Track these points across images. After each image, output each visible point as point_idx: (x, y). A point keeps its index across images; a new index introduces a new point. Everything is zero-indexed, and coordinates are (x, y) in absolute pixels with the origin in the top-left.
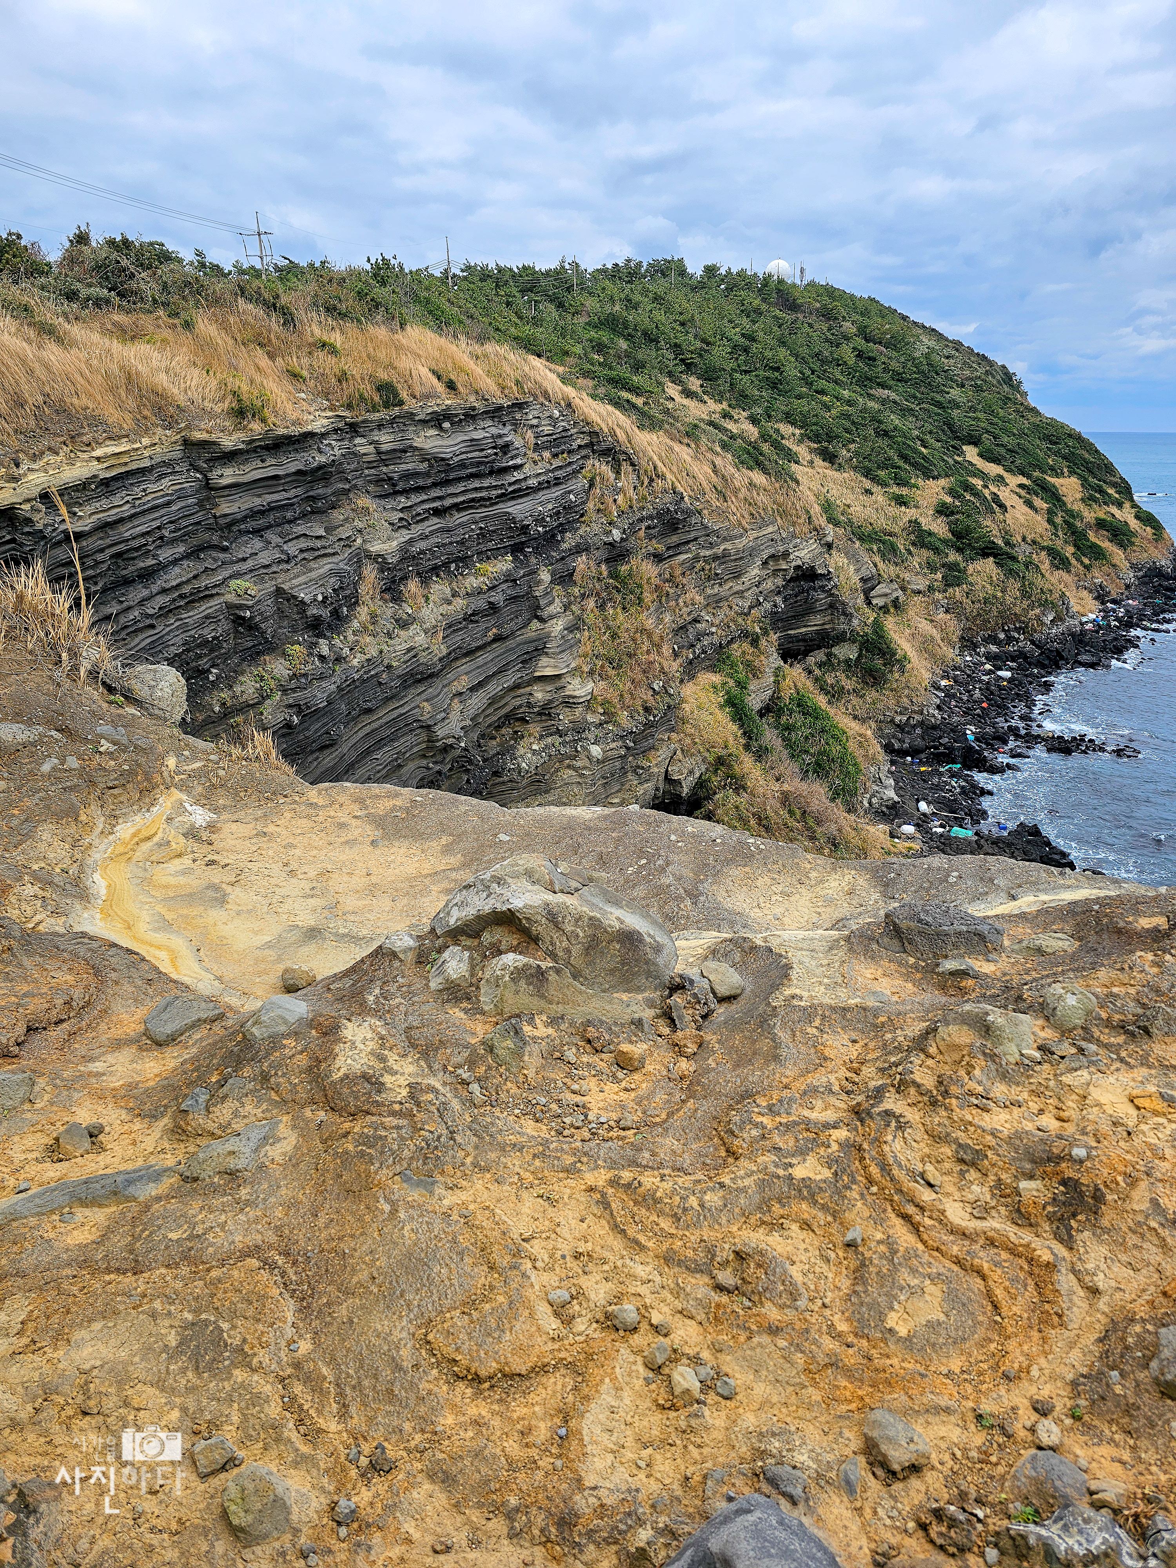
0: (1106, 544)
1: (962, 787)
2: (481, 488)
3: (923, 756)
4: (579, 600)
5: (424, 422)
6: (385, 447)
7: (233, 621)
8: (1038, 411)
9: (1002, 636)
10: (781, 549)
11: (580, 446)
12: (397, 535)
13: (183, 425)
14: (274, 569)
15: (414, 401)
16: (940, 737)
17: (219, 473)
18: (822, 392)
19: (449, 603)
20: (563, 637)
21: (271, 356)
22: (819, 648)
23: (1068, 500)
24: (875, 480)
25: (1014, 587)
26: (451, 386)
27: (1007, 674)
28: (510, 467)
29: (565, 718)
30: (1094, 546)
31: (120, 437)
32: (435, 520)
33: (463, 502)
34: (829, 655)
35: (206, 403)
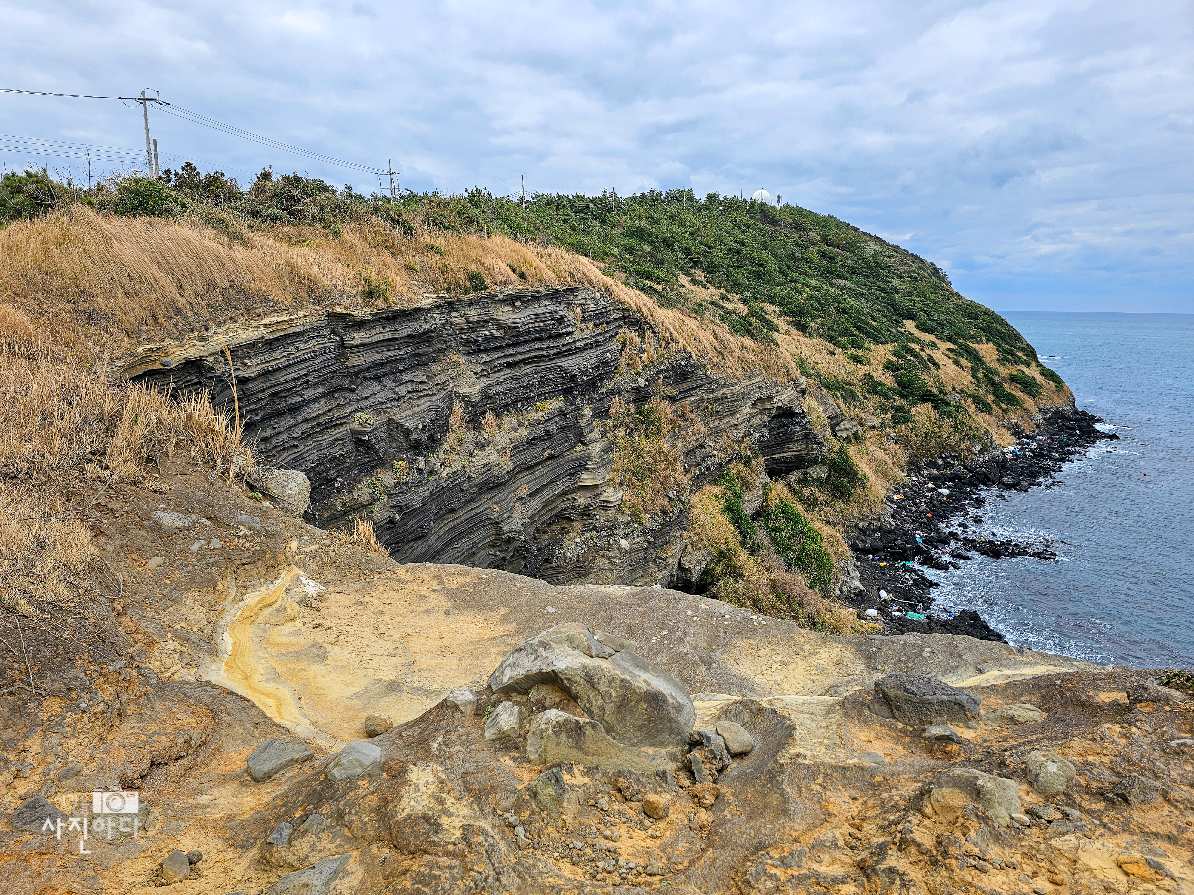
0: (1018, 394)
1: (915, 580)
2: (542, 348)
3: (882, 554)
4: (612, 429)
5: (502, 301)
6: (473, 319)
7: (356, 443)
8: (960, 296)
9: (940, 462)
10: (767, 394)
11: (615, 319)
12: (480, 381)
13: (328, 302)
14: (388, 405)
15: (495, 286)
16: (895, 540)
17: (352, 336)
18: (795, 281)
19: (516, 431)
20: (600, 457)
21: (394, 255)
22: (797, 468)
23: (987, 360)
24: (837, 344)
25: (948, 425)
26: (522, 276)
27: (946, 491)
28: (563, 334)
29: (601, 518)
30: (1009, 395)
31: (282, 311)
32: (508, 371)
33: (530, 358)
34: (805, 474)
35: (345, 288)
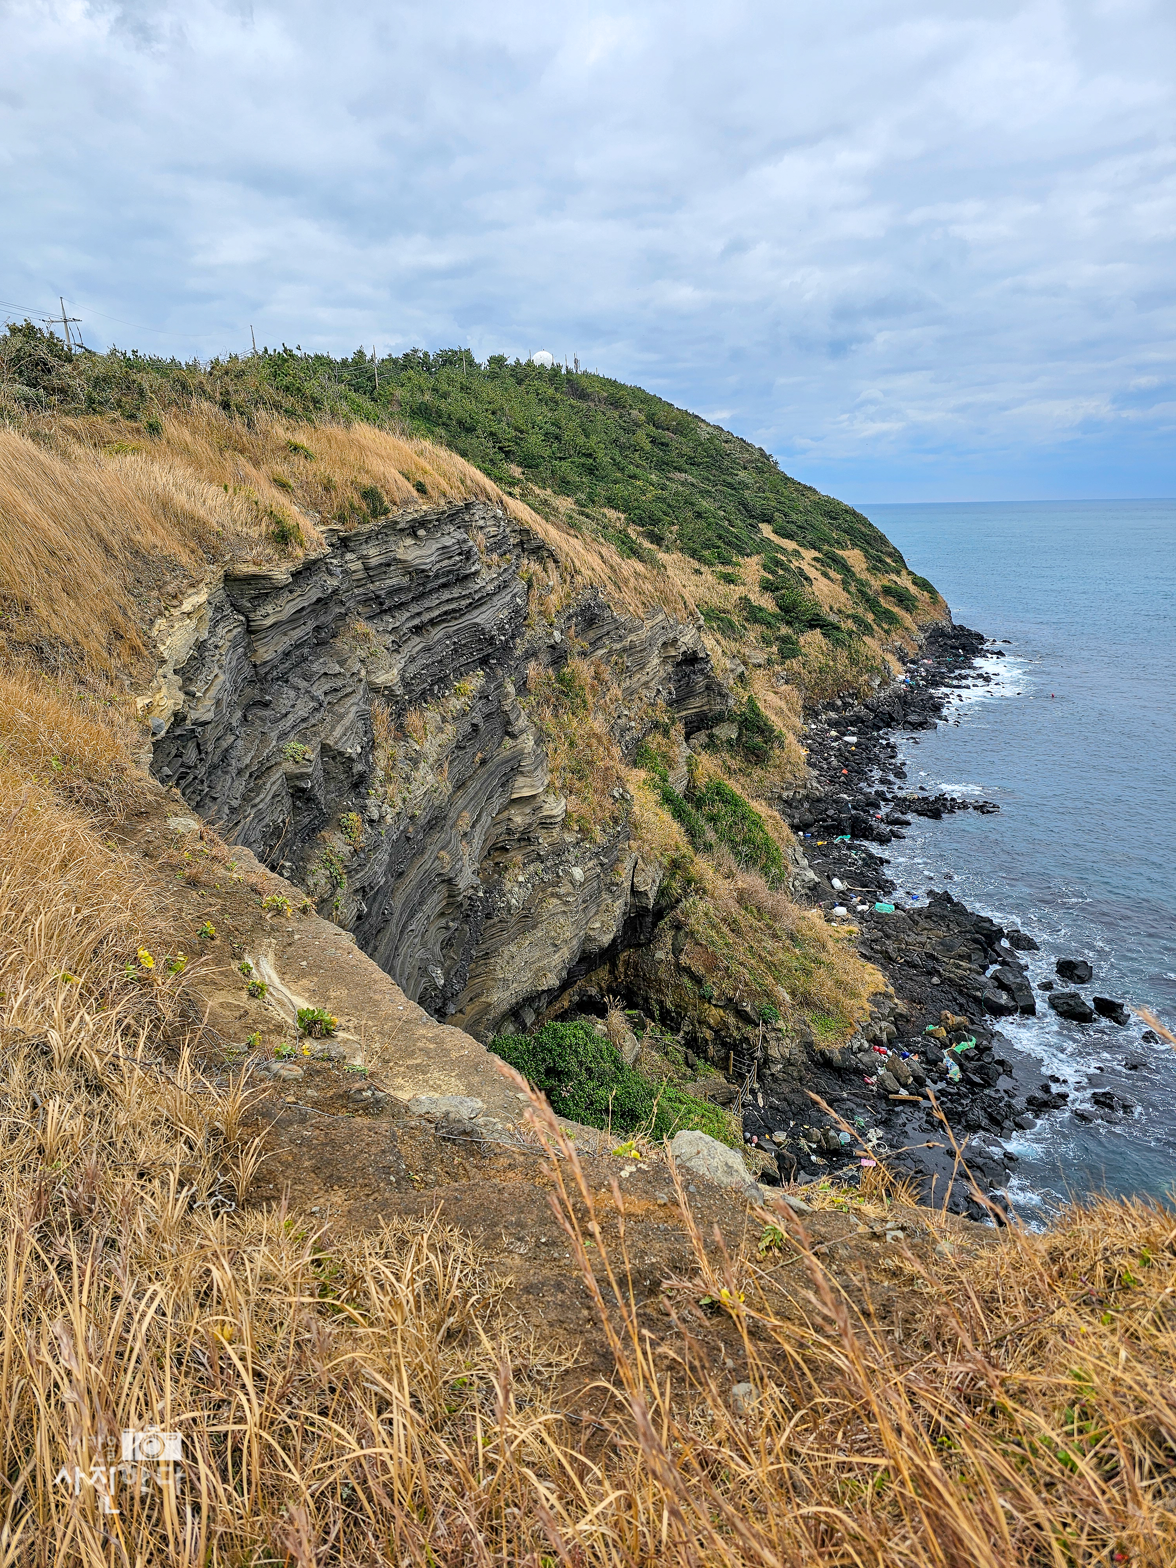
0: (896, 610)
1: (864, 859)
2: (452, 599)
3: (813, 829)
4: (536, 709)
5: (402, 530)
6: (374, 562)
7: (292, 795)
8: (815, 490)
9: (839, 703)
10: (671, 636)
11: (514, 545)
12: (394, 661)
13: (226, 557)
14: (312, 720)
15: (395, 508)
16: (826, 809)
17: (263, 612)
18: (634, 477)
19: (442, 731)
20: (534, 752)
21: (256, 464)
22: (699, 729)
23: (856, 570)
24: (701, 559)
25: (842, 655)
26: (421, 488)
27: (853, 739)
28: (472, 574)
29: (544, 841)
30: (887, 612)
32: (419, 638)
33: (439, 615)
34: (711, 736)
35: (239, 528)
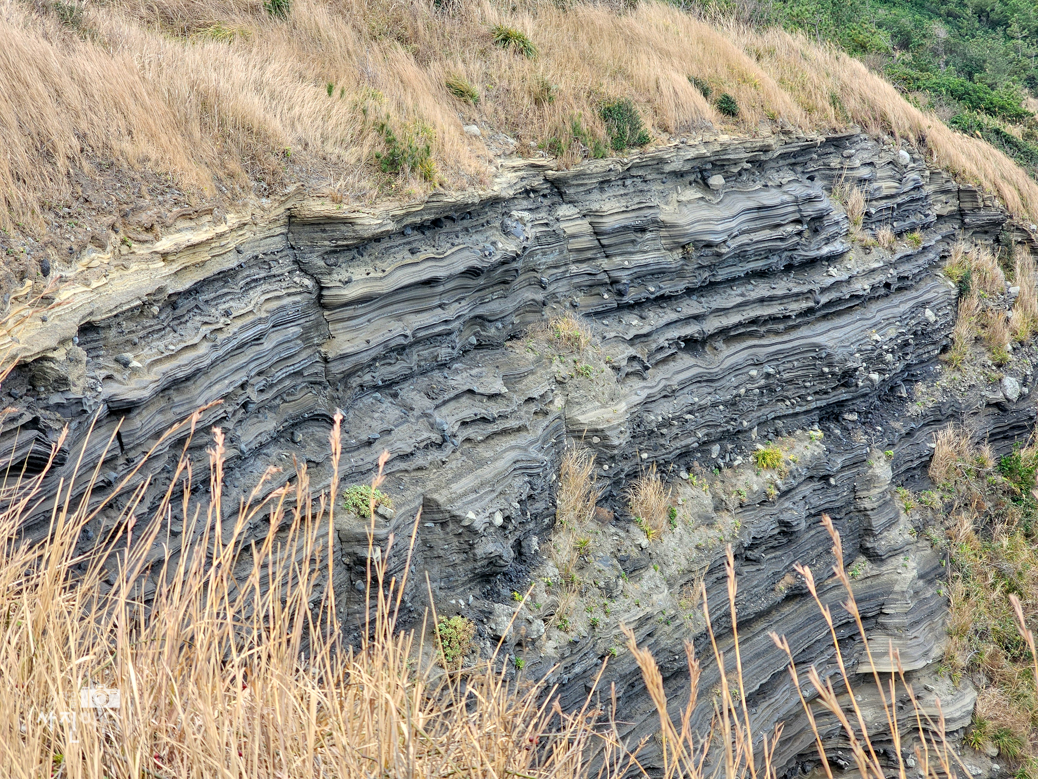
2: (771, 299)
4: (941, 516)
5: (678, 175)
6: (610, 223)
7: (349, 568)
11: (939, 217)
12: (625, 390)
13: (291, 188)
14: (419, 461)
15: (665, 136)
17: (344, 276)
19: (710, 524)
20: (916, 593)
21: (421, 59)
26: (727, 108)
28: (822, 258)
31: (199, 213)
32: (686, 360)
33: (740, 324)
35: (329, 148)
